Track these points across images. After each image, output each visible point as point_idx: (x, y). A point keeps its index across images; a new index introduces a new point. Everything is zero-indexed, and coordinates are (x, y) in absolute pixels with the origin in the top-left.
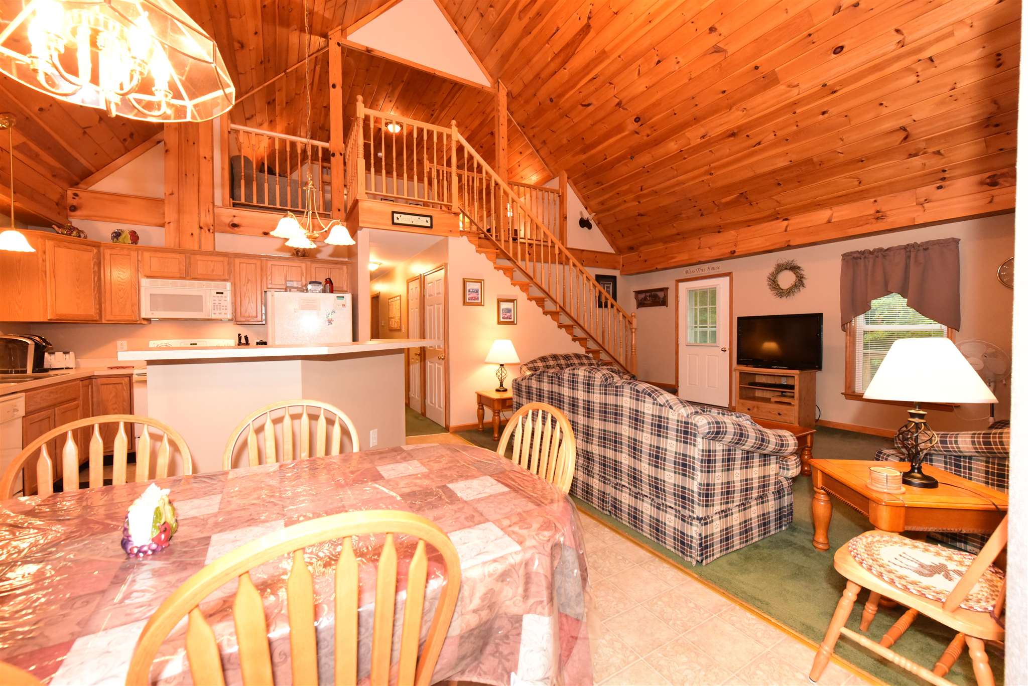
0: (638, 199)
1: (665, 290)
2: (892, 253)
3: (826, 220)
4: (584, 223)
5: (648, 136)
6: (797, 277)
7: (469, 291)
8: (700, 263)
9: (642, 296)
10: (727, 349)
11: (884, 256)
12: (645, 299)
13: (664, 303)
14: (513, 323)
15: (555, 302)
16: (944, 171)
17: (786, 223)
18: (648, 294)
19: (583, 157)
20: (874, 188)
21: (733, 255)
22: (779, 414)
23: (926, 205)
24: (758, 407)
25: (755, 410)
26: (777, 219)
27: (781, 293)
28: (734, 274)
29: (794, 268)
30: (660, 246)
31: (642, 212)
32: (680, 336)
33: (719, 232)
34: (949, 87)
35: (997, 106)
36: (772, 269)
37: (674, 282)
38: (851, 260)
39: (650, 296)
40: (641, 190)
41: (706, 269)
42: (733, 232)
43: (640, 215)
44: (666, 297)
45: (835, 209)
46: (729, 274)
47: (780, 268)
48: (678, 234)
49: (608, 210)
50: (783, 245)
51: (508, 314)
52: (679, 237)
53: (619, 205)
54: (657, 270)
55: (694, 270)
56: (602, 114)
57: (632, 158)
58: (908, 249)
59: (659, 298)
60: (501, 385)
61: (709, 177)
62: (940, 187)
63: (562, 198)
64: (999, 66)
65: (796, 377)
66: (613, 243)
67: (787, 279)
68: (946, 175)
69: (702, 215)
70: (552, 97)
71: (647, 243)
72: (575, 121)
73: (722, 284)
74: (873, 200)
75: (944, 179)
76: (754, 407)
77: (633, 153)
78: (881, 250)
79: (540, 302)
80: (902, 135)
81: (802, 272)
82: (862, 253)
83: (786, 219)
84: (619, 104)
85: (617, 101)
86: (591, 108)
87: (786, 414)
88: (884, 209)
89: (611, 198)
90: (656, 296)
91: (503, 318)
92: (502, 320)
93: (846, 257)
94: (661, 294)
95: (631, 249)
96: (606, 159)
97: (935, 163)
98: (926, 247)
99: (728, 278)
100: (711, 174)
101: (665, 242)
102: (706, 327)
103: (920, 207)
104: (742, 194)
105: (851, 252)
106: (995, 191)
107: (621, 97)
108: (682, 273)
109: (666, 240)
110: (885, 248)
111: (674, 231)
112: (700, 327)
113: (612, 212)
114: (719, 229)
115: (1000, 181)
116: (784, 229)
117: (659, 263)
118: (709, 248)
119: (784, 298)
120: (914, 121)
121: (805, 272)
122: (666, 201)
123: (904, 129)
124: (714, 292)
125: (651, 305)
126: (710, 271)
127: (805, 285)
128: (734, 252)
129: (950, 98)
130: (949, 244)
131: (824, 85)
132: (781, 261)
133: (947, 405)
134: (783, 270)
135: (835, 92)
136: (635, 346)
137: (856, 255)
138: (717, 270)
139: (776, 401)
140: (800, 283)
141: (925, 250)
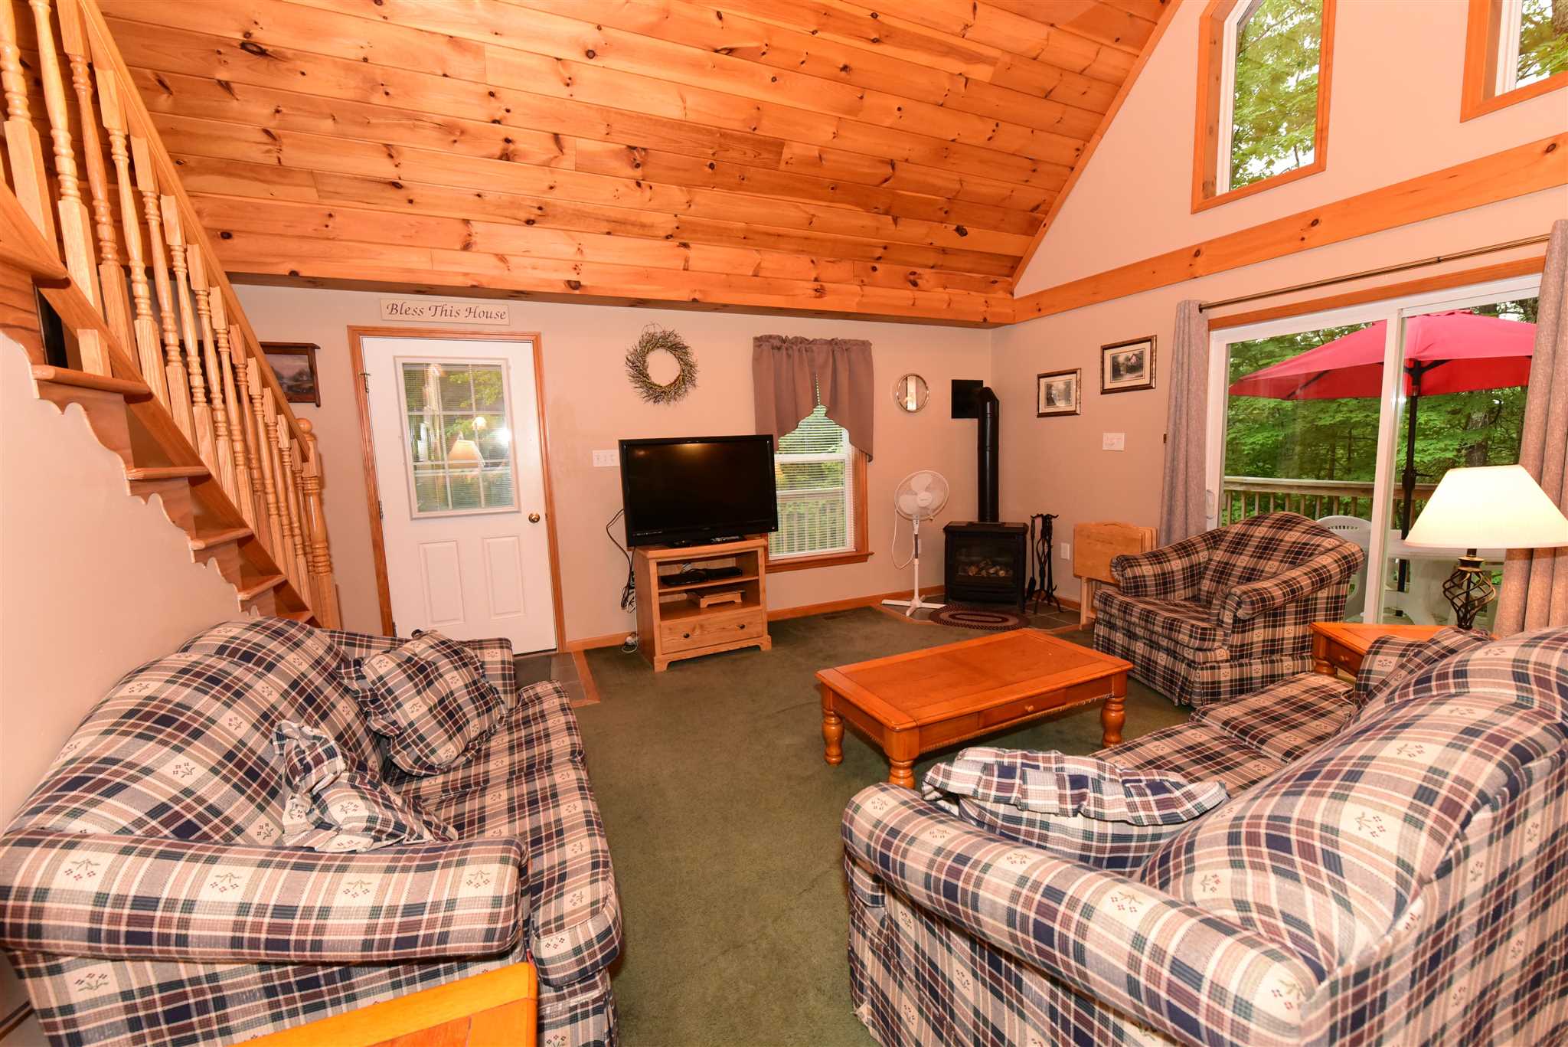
2: (814, 349)
3: (749, 270)
6: (682, 364)
16: (886, 248)
17: (685, 251)
21: (571, 292)
22: (743, 627)
24: (702, 627)
25: (698, 632)
26: (670, 238)
29: (677, 349)
32: (384, 496)
33: (533, 223)
36: (632, 342)
38: (767, 346)
41: (462, 312)
42: (570, 236)
45: (766, 253)
46: (534, 337)
47: (651, 343)
50: (684, 296)
55: (423, 310)
58: (834, 344)
62: (874, 269)
67: (663, 368)
68: (884, 254)
73: (517, 360)
74: (810, 258)
75: (880, 258)
76: (694, 629)
78: (803, 340)
80: (888, 172)
81: (691, 358)
82: (784, 341)
83: (685, 245)
87: (750, 623)
88: (822, 277)
93: (759, 341)
105: (770, 337)
106: (916, 292)
116: (679, 264)
118: (497, 256)
119: (661, 404)
120: (905, 159)
121: (696, 356)
123: (893, 164)
126: (478, 320)
127: (697, 383)
128: (577, 285)
129: (945, 151)
130: (865, 346)
131: (874, 16)
132: (651, 330)
133: (860, 555)
134: (655, 347)
135: (875, 41)
136: (327, 540)
137: (777, 343)
138: (499, 321)
139: (709, 606)
140: (686, 377)
141: (847, 350)
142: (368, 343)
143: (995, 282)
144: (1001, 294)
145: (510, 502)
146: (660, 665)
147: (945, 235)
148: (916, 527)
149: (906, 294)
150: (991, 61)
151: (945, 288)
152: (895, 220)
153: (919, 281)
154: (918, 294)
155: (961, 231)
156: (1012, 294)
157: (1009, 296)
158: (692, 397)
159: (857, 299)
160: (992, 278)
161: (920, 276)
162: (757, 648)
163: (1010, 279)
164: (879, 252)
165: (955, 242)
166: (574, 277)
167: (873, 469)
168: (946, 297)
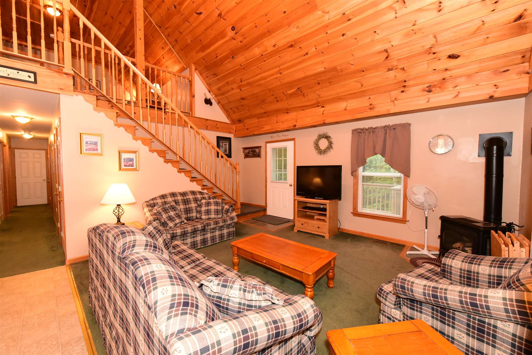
0: (240, 87)
1: (259, 147)
2: (377, 130)
3: (344, 109)
4: (208, 102)
5: (241, 42)
6: (329, 142)
7: (87, 143)
8: (277, 132)
9: (247, 151)
10: (293, 185)
11: (373, 132)
12: (249, 153)
13: (259, 156)
14: (135, 170)
15: (176, 154)
16: (405, 81)
17: (323, 109)
18: (250, 150)
19: (203, 54)
20: (369, 90)
21: (294, 128)
22: (318, 228)
23: (395, 102)
25: (306, 224)
26: (318, 106)
27: (321, 152)
28: (296, 140)
29: (327, 137)
30: (255, 120)
31: (243, 97)
32: (268, 176)
33: (287, 113)
34: (412, 24)
35: (435, 40)
36: (315, 137)
37: (264, 143)
38: (357, 132)
39: (251, 151)
40: (241, 82)
41: (281, 136)
42: (295, 113)
43: (243, 99)
44: (260, 152)
45: (349, 101)
46: (293, 139)
47: (320, 137)
48: (265, 113)
49: (223, 94)
50: (322, 123)
51: (130, 163)
52: (265, 115)
53: (229, 91)
54: (254, 135)
55: (275, 136)
56: (210, 21)
57: (233, 57)
58: (386, 128)
59: (256, 153)
60: (119, 221)
61: (280, 75)
62: (403, 92)
63: (191, 83)
64: (440, 11)
65: (328, 205)
66: (228, 116)
67: (323, 144)
68: (406, 84)
69: (277, 101)
70: (176, 4)
71: (248, 118)
72: (194, 25)
73: (290, 145)
74: (368, 97)
75: (404, 86)
77: (233, 54)
78: (372, 128)
79: (161, 154)
80: (385, 55)
81: (331, 140)
82: (362, 129)
83: (323, 107)
84: (220, 15)
85: (218, 12)
86: (202, 16)
87: (322, 228)
88: (374, 103)
89: (224, 86)
90: (254, 151)
91: (125, 166)
92: (123, 167)
93: (354, 131)
94: (257, 150)
95: (240, 121)
96: (217, 57)
97: (401, 76)
98: (394, 128)
99: (293, 142)
100: (281, 73)
101: (258, 118)
102: (282, 171)
103: (392, 103)
104: (299, 88)
105: (357, 129)
106: (431, 95)
107: (221, 8)
108: (268, 137)
109: (259, 116)
110: (374, 127)
111: (262, 111)
112: (279, 171)
113: (226, 95)
114: (287, 111)
115: (433, 89)
116: (321, 113)
117: (254, 131)
118: (282, 122)
119: (322, 155)
120: (392, 46)
121: (333, 140)
122: (256, 90)
123: (386, 51)
124: (285, 149)
125: (252, 157)
126: (283, 137)
127: (333, 148)
128: (296, 125)
129: (412, 31)
130: (405, 126)
132: (319, 133)
133: (403, 221)
135: (349, 20)
136: (239, 183)
137: (359, 131)
138: (288, 136)
139: (317, 219)
140: (330, 146)
141: (394, 129)
142: (268, 145)
145: (287, 181)
147: (442, 63)
148: (426, 213)
149: (426, 97)
154: (433, 96)
155: (453, 57)
158: (331, 153)
160: (503, 70)
161: (434, 87)
162: (324, 237)
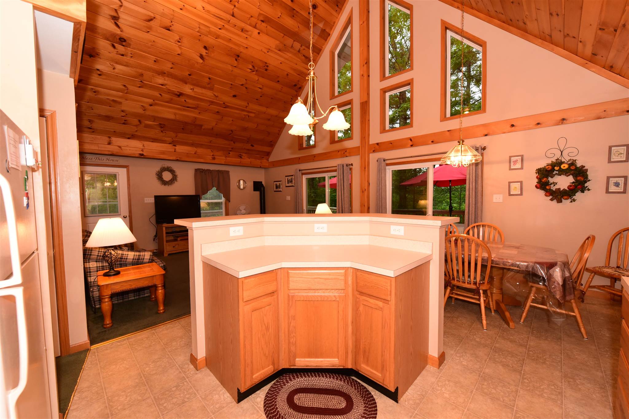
3: (194, 152)
5: (122, 55)
6: (173, 175)
10: (127, 216)
20: (214, 146)
24: (178, 244)
25: (177, 246)
26: (170, 144)
27: (165, 183)
28: (130, 168)
29: (172, 171)
36: (158, 169)
41: (105, 160)
45: (199, 149)
46: (127, 167)
47: (164, 169)
55: (92, 158)
58: (219, 171)
67: (167, 176)
74: (213, 150)
76: (176, 245)
78: (209, 170)
81: (176, 173)
82: (204, 170)
83: (175, 146)
88: (215, 155)
93: (196, 170)
99: (125, 170)
105: (200, 169)
110: (211, 170)
114: (130, 137)
116: (173, 150)
118: (119, 146)
119: (167, 186)
121: (178, 174)
124: (113, 177)
126: (109, 162)
127: (178, 180)
128: (142, 155)
129: (245, 129)
130: (228, 172)
131: (224, 103)
132: (164, 166)
134: (165, 170)
135: (224, 108)
137: (201, 171)
138: (116, 162)
140: (174, 178)
141: (222, 173)
143: (263, 157)
144: (265, 160)
145: (118, 212)
146: (166, 255)
147: (248, 146)
149: (239, 160)
150: (254, 113)
151: (249, 158)
152: (234, 143)
153: (242, 157)
154: (242, 160)
155: (252, 146)
156: (268, 160)
157: (267, 161)
158: (176, 184)
159: (224, 161)
160: (263, 156)
161: (242, 155)
163: (267, 157)
164: (231, 149)
165: (251, 148)
166: (141, 153)
167: (230, 205)
168: (250, 161)
